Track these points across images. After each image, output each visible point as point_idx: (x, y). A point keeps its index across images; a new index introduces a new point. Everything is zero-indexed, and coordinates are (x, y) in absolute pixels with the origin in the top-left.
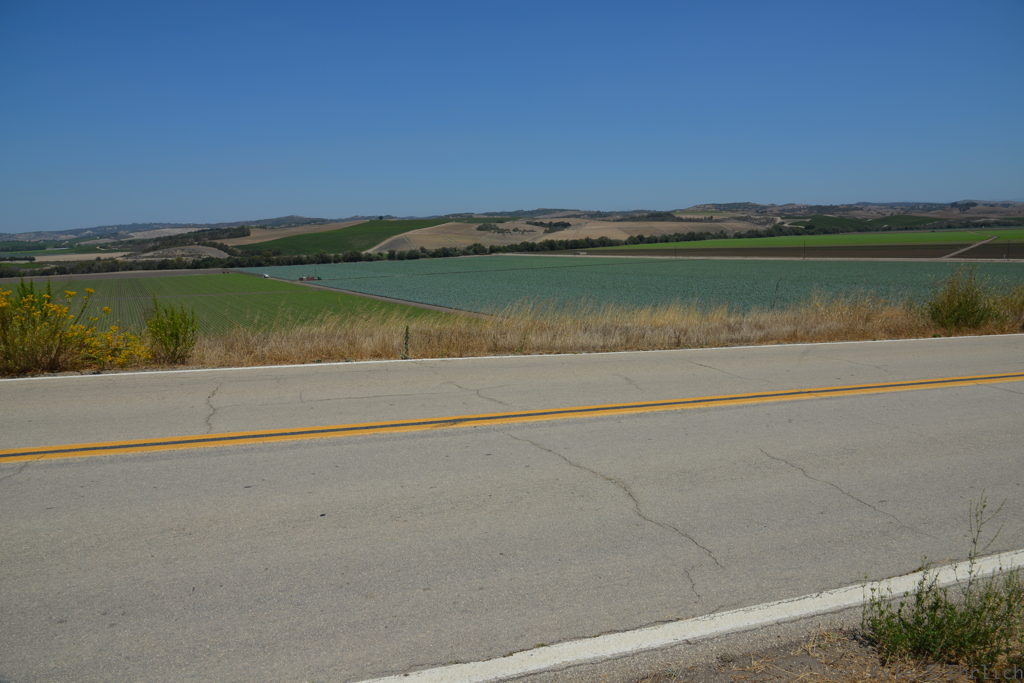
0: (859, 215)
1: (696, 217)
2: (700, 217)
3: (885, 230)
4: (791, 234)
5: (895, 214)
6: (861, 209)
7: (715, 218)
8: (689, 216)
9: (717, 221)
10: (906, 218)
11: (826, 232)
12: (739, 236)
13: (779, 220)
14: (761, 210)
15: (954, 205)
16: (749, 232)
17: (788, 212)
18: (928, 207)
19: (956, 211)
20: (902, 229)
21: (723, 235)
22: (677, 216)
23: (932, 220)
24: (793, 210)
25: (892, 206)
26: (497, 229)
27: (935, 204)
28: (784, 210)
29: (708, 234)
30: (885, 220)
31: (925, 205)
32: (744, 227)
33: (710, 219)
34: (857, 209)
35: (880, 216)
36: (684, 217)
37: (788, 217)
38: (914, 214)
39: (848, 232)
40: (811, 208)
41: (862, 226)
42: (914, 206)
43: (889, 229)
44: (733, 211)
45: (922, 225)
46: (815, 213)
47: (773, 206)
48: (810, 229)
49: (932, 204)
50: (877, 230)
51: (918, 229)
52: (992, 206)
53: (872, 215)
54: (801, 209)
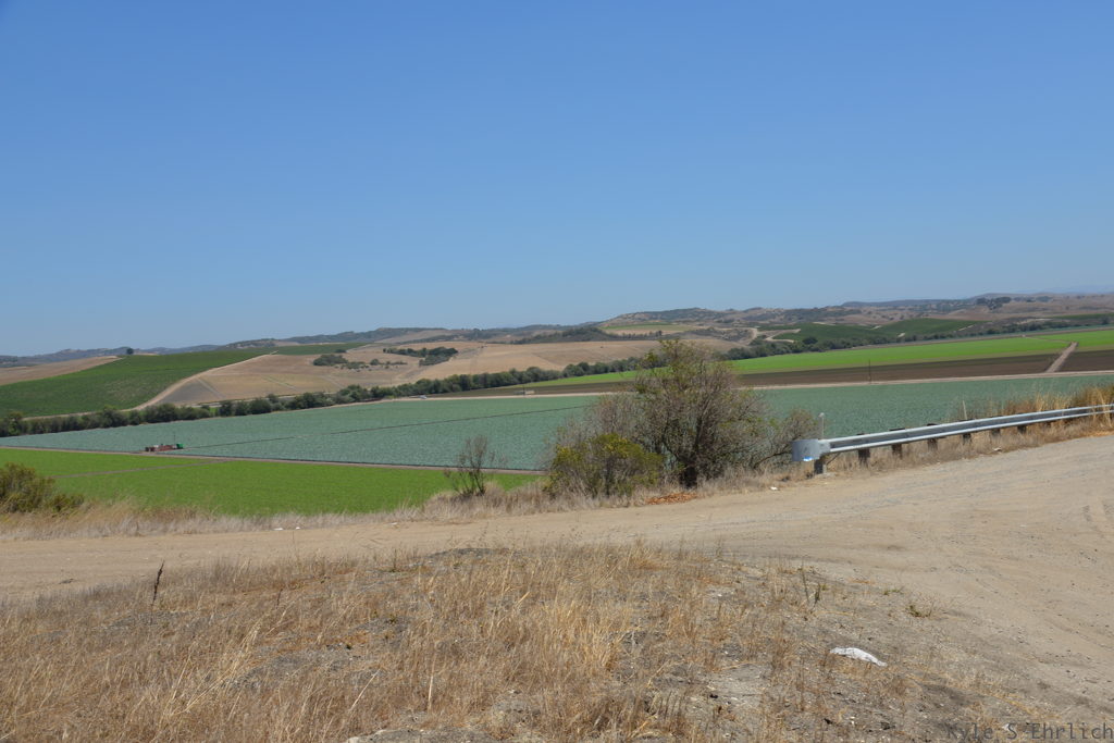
0: (861, 320)
1: (638, 332)
2: (644, 333)
3: (908, 340)
4: (788, 352)
5: (906, 317)
6: (859, 312)
7: (664, 333)
8: (627, 332)
10: (926, 323)
11: (834, 347)
13: (755, 333)
14: (724, 318)
15: (981, 301)
16: (732, 351)
17: (755, 318)
18: (944, 306)
19: (985, 310)
20: (930, 339)
22: (608, 332)
23: (966, 324)
24: (764, 317)
25: (895, 305)
26: (345, 361)
27: (952, 302)
28: (750, 318)
30: (898, 327)
33: (661, 335)
34: (851, 312)
35: (887, 322)
36: (620, 333)
37: (764, 328)
38: (931, 316)
40: (789, 314)
41: (878, 338)
42: (924, 305)
43: (915, 339)
45: (955, 332)
47: (732, 312)
48: (809, 344)
49: (948, 302)
50: (899, 341)
51: (951, 336)
52: (1029, 301)
53: (877, 321)
54: (774, 316)
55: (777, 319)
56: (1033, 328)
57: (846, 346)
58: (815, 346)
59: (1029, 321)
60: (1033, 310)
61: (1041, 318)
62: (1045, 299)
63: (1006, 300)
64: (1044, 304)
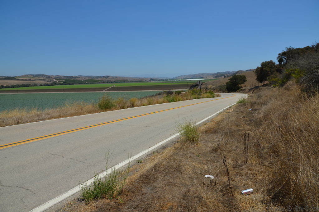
0: (79, 79)
1: (25, 79)
2: (26, 79)
3: (87, 83)
4: (59, 85)
5: (89, 79)
6: (80, 77)
7: (32, 79)
8: (22, 79)
9: (33, 80)
10: (92, 80)
11: (70, 84)
12: (41, 85)
13: (55, 80)
14: (48, 77)
15: (104, 77)
16: (45, 84)
17: (57, 78)
18: (98, 77)
19: (105, 78)
20: (91, 83)
21: (35, 85)
22: (17, 78)
23: (99, 81)
24: (59, 77)
25: (88, 77)
29: (30, 85)
30: (86, 81)
31: (97, 77)
32: (43, 82)
33: (30, 80)
34: (78, 77)
35: (85, 80)
36: (20, 79)
37: (57, 79)
38: (94, 79)
39: (76, 84)
40: (65, 77)
41: (80, 82)
42: (94, 77)
43: (88, 83)
44: (38, 77)
45: (97, 82)
46: (66, 78)
47: (52, 76)
48: (65, 83)
49: (98, 76)
50: (85, 83)
51: (96, 83)
52: (113, 77)
53: (83, 79)
54: (61, 77)
55: (62, 78)
56: (112, 82)
57: (73, 84)
58: (66, 84)
59: (111, 81)
60: (113, 79)
61: (114, 80)
62: (116, 77)
63: (109, 77)
64: (116, 78)
